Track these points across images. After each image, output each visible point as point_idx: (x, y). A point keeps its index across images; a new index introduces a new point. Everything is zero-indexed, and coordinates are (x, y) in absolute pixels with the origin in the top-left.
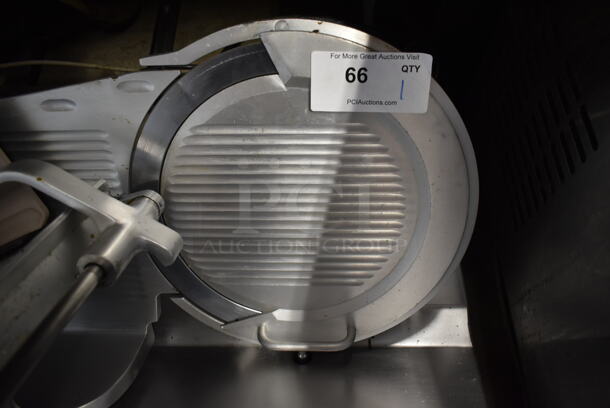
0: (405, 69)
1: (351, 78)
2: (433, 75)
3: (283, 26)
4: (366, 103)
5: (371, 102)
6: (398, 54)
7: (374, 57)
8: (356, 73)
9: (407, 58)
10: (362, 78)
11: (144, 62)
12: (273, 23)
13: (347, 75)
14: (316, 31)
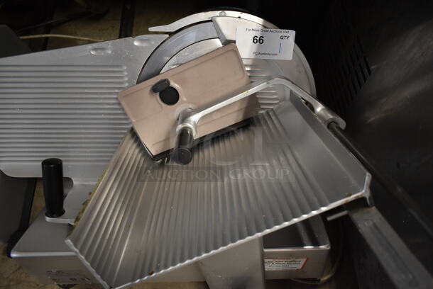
0: (282, 38)
1: (255, 41)
2: (295, 42)
3: (223, 14)
4: (262, 54)
5: (265, 54)
6: (279, 30)
7: (267, 31)
8: (258, 39)
9: (283, 32)
10: (261, 41)
11: (151, 29)
12: (218, 13)
13: (254, 40)
14: (239, 17)
